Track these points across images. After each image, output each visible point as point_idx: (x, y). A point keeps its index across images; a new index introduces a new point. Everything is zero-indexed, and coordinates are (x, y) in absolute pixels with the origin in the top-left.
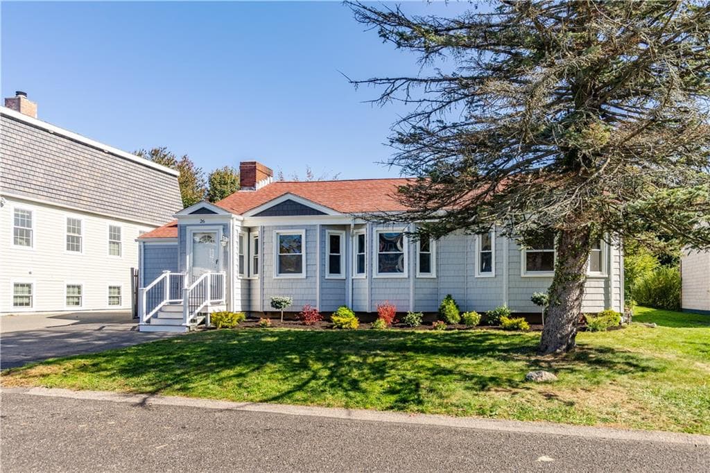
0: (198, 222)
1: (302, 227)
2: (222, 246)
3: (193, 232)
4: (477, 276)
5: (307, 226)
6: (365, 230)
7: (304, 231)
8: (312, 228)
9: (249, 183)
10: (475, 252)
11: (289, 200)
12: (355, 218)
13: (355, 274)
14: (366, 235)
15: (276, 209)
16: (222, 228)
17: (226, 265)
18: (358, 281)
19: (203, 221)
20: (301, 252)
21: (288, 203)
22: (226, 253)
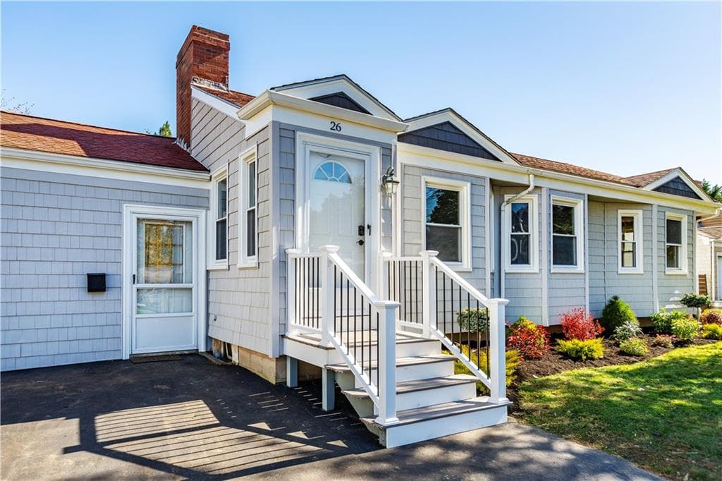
0: (326, 126)
1: (464, 177)
2: (379, 195)
3: (309, 148)
4: (620, 272)
5: (471, 176)
6: (535, 197)
7: (469, 185)
8: (480, 182)
9: (213, 72)
10: (617, 241)
11: (448, 123)
12: (535, 176)
13: (507, 266)
14: (540, 205)
15: (426, 134)
16: (377, 153)
17: (387, 238)
18: (516, 276)
19: (338, 127)
20: (456, 222)
21: (445, 128)
22: (387, 211)
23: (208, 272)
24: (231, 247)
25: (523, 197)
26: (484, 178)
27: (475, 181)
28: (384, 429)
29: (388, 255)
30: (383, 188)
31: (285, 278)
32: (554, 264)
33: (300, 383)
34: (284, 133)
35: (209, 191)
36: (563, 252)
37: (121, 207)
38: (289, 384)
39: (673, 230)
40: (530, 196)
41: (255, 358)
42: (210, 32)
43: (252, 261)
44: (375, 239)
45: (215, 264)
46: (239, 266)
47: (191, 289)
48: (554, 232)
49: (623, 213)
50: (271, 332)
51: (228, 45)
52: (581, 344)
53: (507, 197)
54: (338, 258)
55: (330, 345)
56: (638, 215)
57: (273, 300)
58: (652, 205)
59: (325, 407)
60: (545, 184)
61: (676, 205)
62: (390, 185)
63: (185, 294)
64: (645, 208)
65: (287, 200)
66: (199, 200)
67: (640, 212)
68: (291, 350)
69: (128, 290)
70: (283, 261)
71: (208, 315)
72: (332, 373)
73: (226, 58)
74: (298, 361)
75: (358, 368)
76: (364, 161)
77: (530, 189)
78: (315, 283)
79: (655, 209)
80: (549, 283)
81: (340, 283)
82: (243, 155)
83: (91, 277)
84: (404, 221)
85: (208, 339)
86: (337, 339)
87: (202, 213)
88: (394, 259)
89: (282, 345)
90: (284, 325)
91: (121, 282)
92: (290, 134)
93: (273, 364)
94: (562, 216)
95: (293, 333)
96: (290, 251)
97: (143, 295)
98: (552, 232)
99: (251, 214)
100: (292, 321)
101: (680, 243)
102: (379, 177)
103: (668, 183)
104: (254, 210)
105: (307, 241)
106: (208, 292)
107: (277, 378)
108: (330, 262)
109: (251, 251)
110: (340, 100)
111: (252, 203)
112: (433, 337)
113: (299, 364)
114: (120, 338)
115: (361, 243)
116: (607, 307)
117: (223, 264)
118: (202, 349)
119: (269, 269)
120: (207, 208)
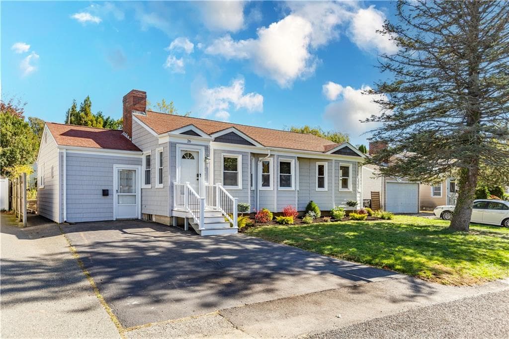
0: (186, 142)
1: (239, 153)
2: (204, 163)
3: (180, 149)
4: (317, 190)
5: (243, 152)
6: (272, 159)
7: (241, 155)
8: (245, 154)
9: (140, 108)
10: (315, 176)
11: (233, 132)
12: (271, 150)
13: (260, 188)
14: (274, 162)
15: (223, 137)
16: (203, 149)
17: (207, 178)
18: (264, 192)
19: (190, 141)
20: (236, 170)
21: (231, 134)
22: (207, 169)
23: (142, 189)
24: (152, 180)
25: (267, 159)
26: (248, 152)
27: (244, 154)
28: (201, 231)
29: (207, 184)
30: (205, 161)
31: (173, 191)
32: (280, 186)
33: (177, 225)
34: (173, 145)
35: (142, 159)
36: (285, 181)
37: (113, 165)
38: (174, 225)
39: (345, 171)
40: (269, 158)
41: (162, 218)
42: (139, 91)
43: (161, 186)
44: (202, 178)
45: (144, 186)
46: (156, 187)
47: (135, 195)
48: (280, 173)
49: (318, 163)
50: (168, 209)
51: (146, 96)
52: (284, 218)
53: (260, 159)
54: (190, 186)
55: (187, 211)
56: (326, 164)
57: (169, 198)
58: (332, 160)
59: (185, 229)
60: (276, 153)
61: (345, 160)
62: (207, 160)
63: (133, 197)
64: (329, 161)
65: (173, 167)
66: (138, 162)
67: (327, 163)
68: (175, 214)
69: (115, 195)
70: (172, 186)
71: (142, 205)
72: (188, 219)
73: (145, 101)
74: (177, 217)
75: (195, 216)
76: (198, 152)
77: (269, 156)
78: (183, 193)
79: (333, 162)
80: (277, 195)
81: (190, 193)
82: (157, 149)
83: (104, 191)
84: (214, 171)
85: (142, 214)
86: (189, 210)
87: (139, 167)
88: (209, 185)
89: (172, 213)
90: (173, 207)
91: (113, 192)
92: (174, 145)
93: (169, 219)
94: (285, 167)
95: (175, 209)
96: (174, 183)
97: (120, 197)
98: (279, 173)
99: (161, 170)
100: (175, 205)
101: (348, 177)
102: (204, 157)
103: (340, 150)
104: (162, 169)
105: (179, 180)
106: (142, 196)
107: (170, 223)
108: (187, 187)
109: (161, 182)
110: (191, 133)
111: (161, 166)
112: (220, 211)
113: (177, 218)
114: (113, 213)
115: (198, 180)
116: (308, 205)
117: (149, 186)
118: (140, 218)
119: (168, 189)
120: (141, 165)
